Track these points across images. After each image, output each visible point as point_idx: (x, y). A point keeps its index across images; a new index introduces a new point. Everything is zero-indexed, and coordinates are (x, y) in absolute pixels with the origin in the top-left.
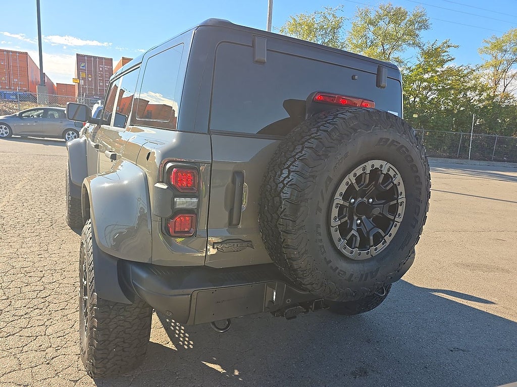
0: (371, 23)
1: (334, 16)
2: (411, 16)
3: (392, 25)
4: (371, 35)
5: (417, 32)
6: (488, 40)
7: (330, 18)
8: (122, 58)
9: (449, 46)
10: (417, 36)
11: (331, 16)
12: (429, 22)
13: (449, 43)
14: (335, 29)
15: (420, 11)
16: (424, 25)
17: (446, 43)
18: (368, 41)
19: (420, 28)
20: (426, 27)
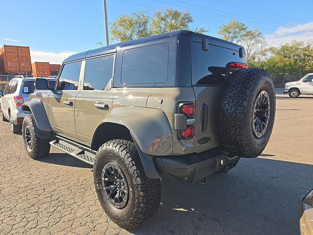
0: (163, 19)
1: (143, 16)
2: (183, 15)
3: (174, 20)
4: (163, 26)
5: (187, 24)
6: (221, 27)
7: (141, 17)
8: (3, 45)
9: (204, 31)
10: (187, 26)
11: (142, 15)
12: (193, 18)
13: (203, 29)
14: (145, 23)
15: (187, 12)
16: (190, 20)
17: (202, 29)
18: (162, 30)
19: (188, 22)
20: (191, 21)
